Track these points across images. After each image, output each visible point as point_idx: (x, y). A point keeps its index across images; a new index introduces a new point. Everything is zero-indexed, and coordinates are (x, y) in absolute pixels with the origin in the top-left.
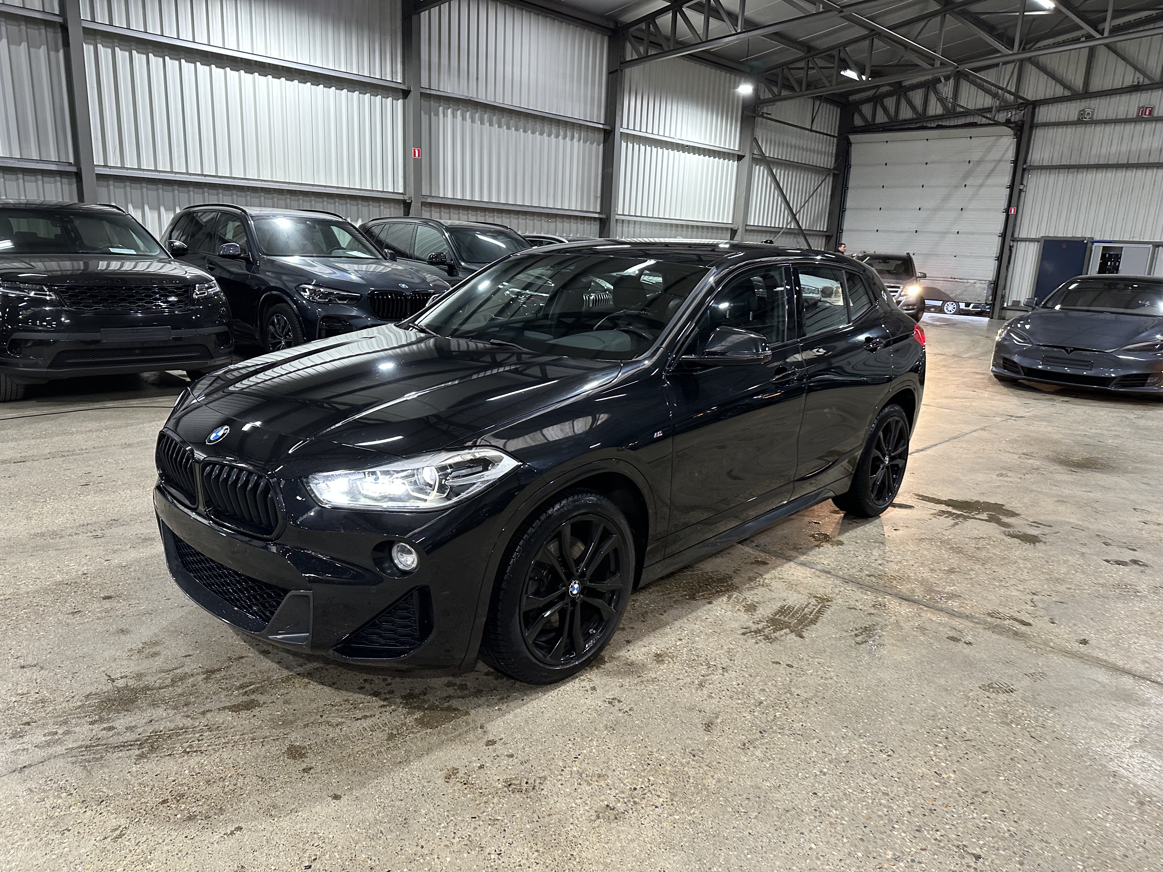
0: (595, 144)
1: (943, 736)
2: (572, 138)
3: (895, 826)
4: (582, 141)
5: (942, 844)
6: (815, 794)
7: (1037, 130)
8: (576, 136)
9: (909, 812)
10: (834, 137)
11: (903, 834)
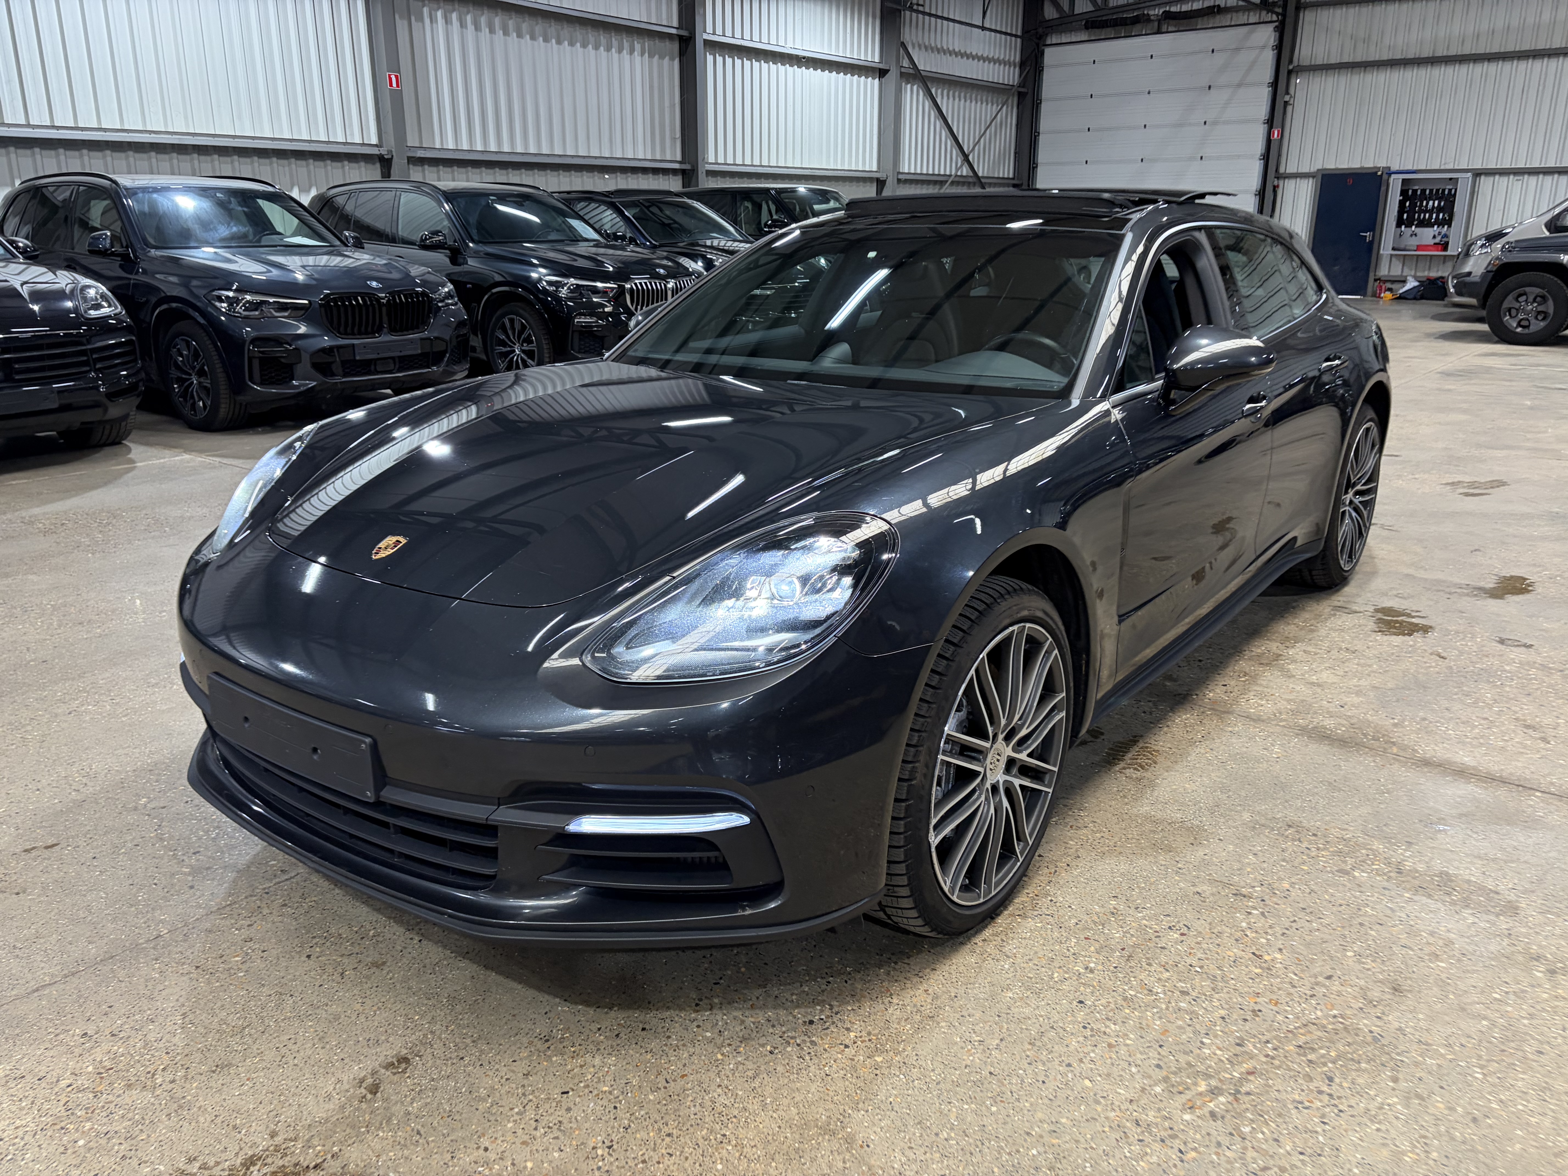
0: (667, 58)
1: (1257, 897)
2: (632, 51)
3: (1204, 1040)
4: (647, 55)
5: (1276, 1062)
6: (1081, 1002)
7: (1306, 13)
8: (638, 46)
9: (1223, 1018)
10: (1016, 36)
11: (1218, 1052)
